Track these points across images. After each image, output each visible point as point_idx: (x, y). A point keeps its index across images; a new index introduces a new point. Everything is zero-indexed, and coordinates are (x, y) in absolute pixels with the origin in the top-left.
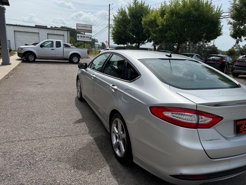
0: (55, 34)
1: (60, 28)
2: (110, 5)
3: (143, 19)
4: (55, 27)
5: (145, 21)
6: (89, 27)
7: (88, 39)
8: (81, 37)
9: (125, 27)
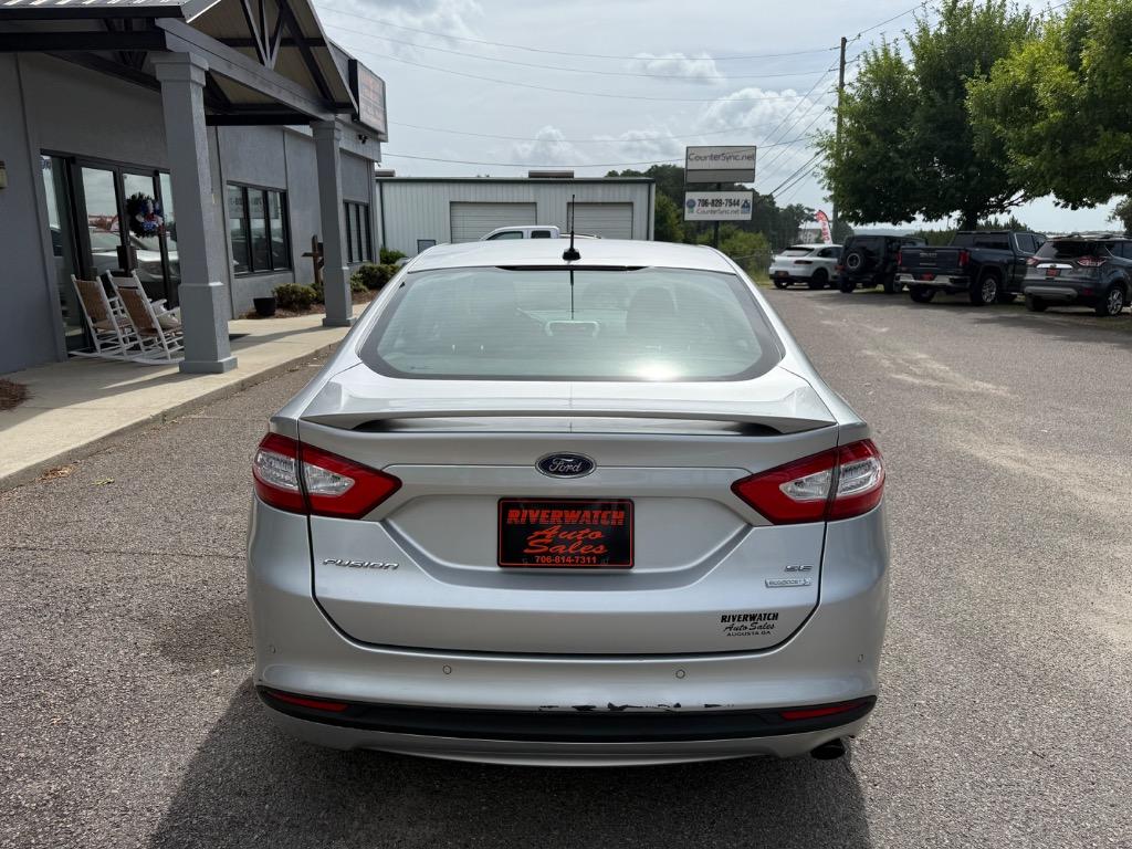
0: (597, 204)
1: (645, 174)
2: (844, 41)
3: (974, 87)
4: (627, 173)
5: (980, 96)
6: (741, 155)
7: (736, 212)
8: (705, 203)
9: (888, 136)
